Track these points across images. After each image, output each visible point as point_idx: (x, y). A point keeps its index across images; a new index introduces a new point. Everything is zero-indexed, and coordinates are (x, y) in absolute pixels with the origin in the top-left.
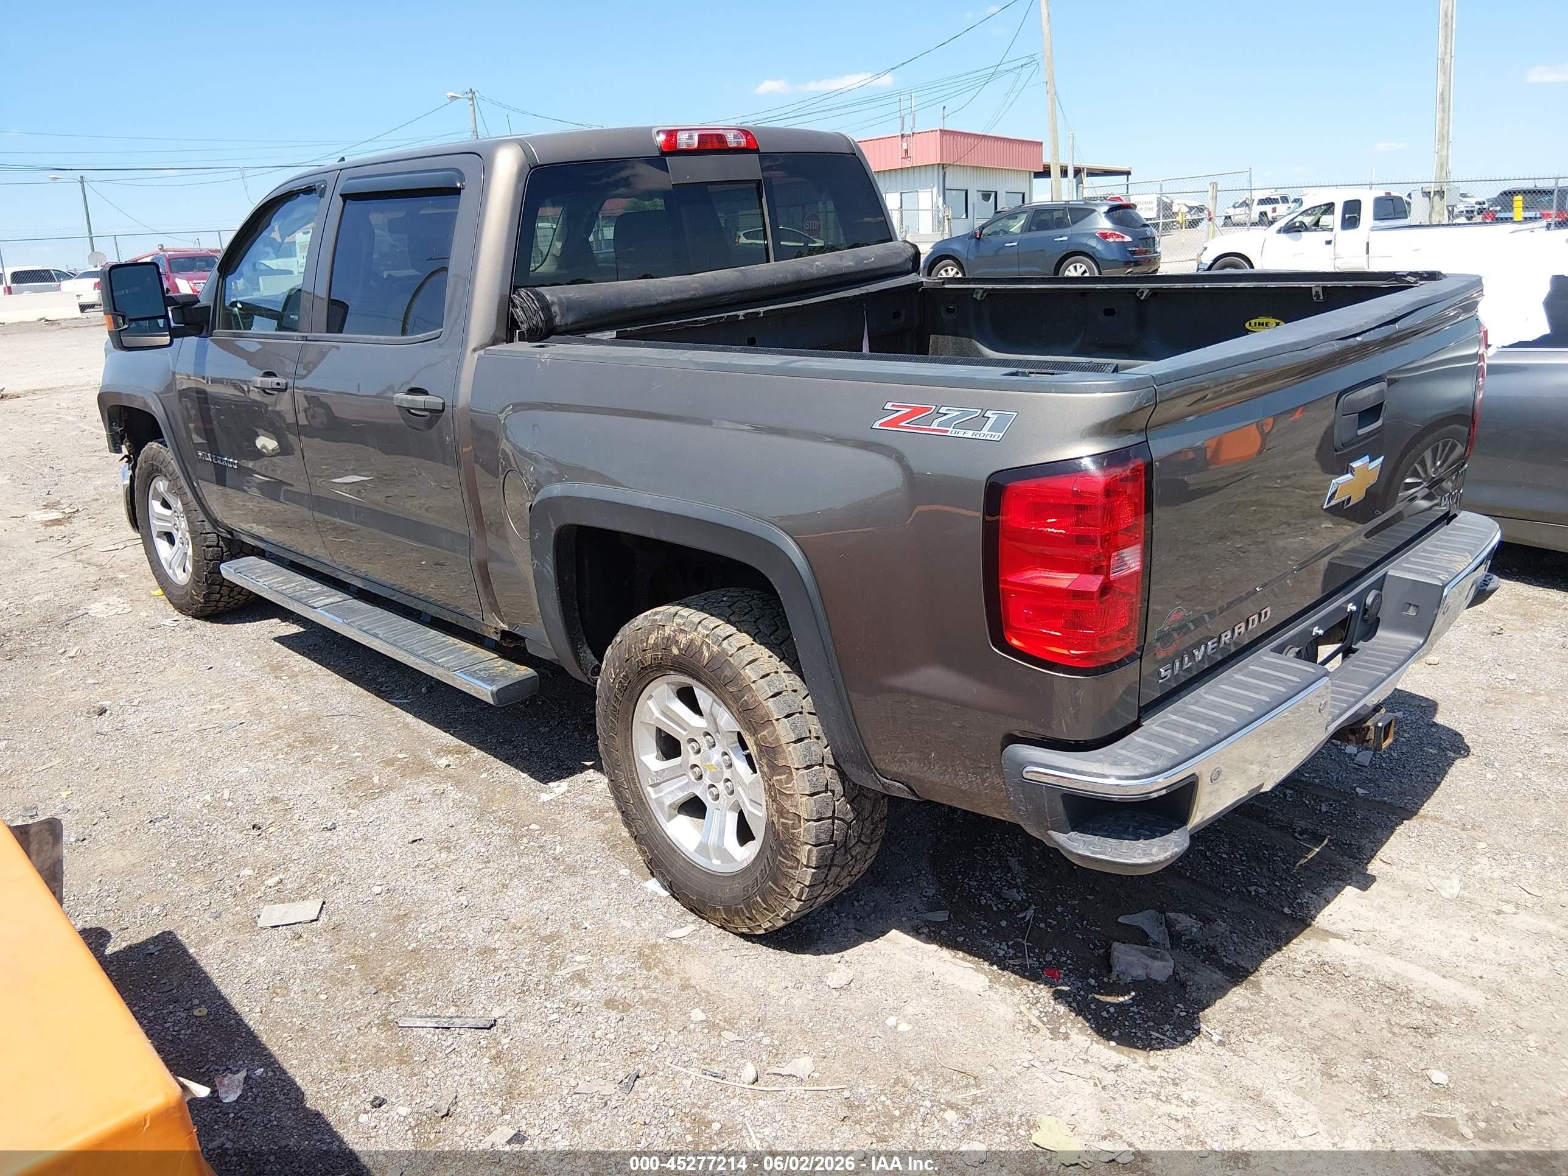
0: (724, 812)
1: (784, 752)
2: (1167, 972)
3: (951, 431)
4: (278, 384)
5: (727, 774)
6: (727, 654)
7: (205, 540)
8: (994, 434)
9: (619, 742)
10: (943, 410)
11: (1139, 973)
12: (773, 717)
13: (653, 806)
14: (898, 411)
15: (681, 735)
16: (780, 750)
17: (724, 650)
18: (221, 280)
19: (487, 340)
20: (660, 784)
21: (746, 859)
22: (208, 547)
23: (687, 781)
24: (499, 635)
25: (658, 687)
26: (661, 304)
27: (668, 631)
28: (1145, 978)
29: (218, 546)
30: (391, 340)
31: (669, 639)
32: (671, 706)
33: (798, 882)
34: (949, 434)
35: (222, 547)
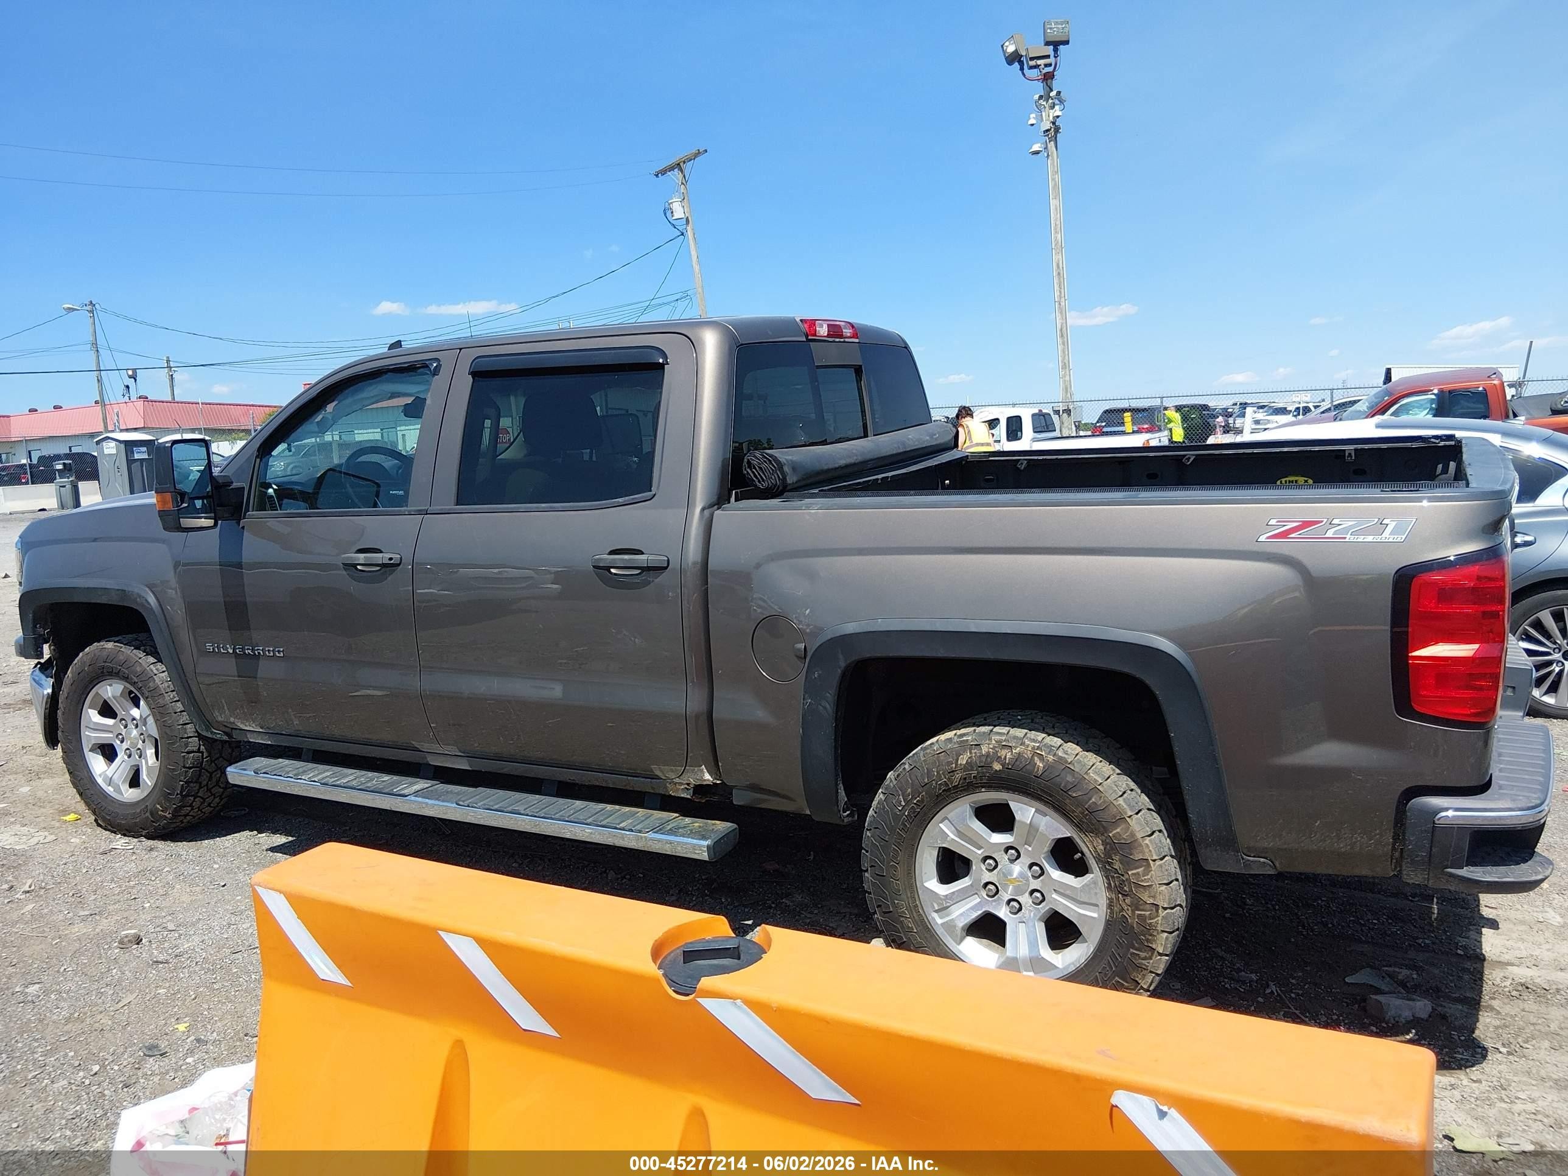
0: (1031, 924)
1: (1141, 845)
2: (1427, 1009)
3: (1349, 537)
4: (391, 559)
5: (1035, 884)
6: (1066, 762)
7: (187, 745)
8: (1396, 537)
9: (900, 872)
10: (1336, 521)
11: (1407, 1014)
12: (1126, 813)
13: (940, 932)
14: (1284, 526)
15: (973, 853)
16: (1136, 845)
17: (1061, 758)
18: (258, 460)
19: (714, 499)
20: (949, 907)
21: (1073, 963)
22: (188, 753)
23: (978, 900)
24: (691, 791)
25: (959, 806)
26: (841, 468)
27: (985, 749)
28: (1412, 1018)
29: (199, 751)
30: (592, 506)
31: (987, 756)
32: (971, 826)
33: (1151, 972)
34: (1347, 540)
35: (202, 753)
